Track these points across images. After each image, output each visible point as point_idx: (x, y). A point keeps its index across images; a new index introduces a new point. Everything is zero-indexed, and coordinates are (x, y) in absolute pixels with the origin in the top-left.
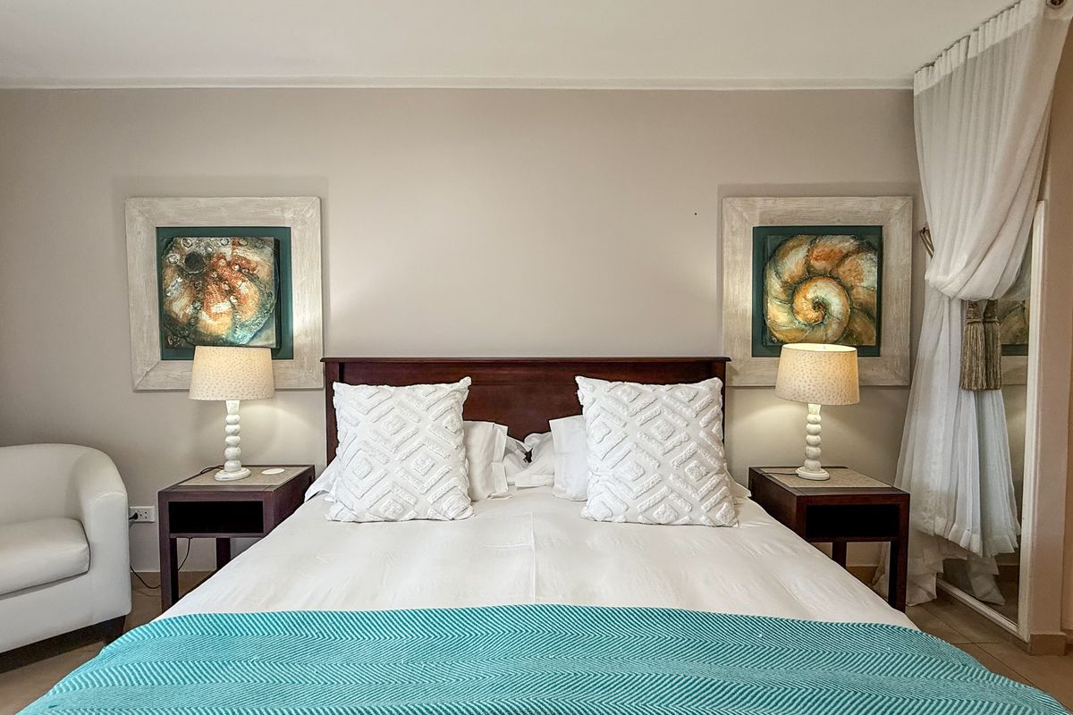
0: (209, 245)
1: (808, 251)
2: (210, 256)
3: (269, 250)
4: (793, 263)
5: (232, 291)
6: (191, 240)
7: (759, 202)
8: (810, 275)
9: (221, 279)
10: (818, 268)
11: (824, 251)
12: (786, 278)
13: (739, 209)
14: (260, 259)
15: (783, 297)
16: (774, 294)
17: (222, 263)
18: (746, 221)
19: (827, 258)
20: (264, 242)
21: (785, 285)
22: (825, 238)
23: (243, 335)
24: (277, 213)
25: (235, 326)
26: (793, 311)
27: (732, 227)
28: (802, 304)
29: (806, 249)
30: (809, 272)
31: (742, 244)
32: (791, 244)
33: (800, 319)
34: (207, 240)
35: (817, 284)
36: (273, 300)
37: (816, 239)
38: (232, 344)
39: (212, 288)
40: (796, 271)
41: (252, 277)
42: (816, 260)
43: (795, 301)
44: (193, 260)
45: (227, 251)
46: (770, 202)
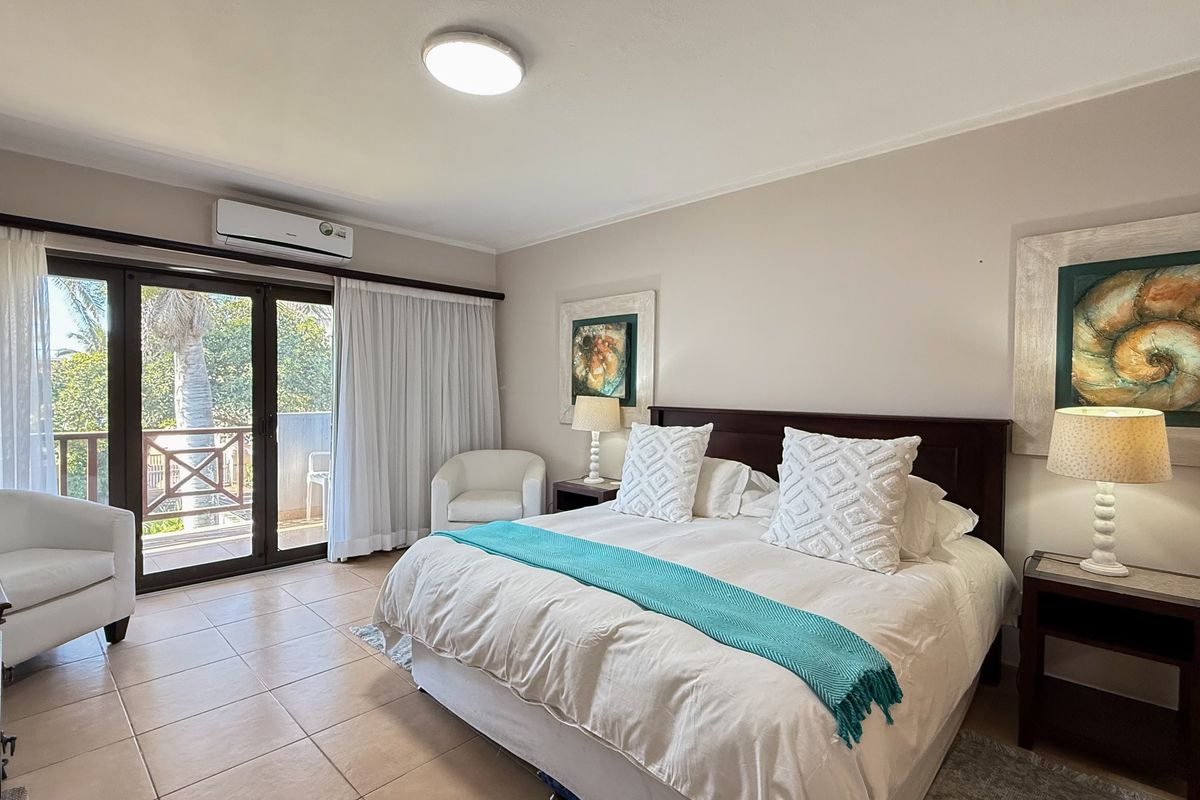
0: (594, 330)
1: (1140, 290)
2: (594, 337)
3: (623, 331)
4: (1115, 305)
5: (604, 359)
6: (586, 328)
7: (1069, 237)
8: (1142, 319)
9: (599, 352)
10: (1157, 310)
11: (1166, 287)
12: (1102, 325)
13: (1039, 249)
14: (618, 337)
15: (1098, 349)
16: (1081, 345)
17: (600, 341)
18: (1048, 261)
19: (1175, 295)
20: (621, 326)
21: (1100, 335)
22: (1172, 270)
23: (608, 389)
24: (630, 305)
25: (606, 382)
26: (1113, 366)
27: (1028, 271)
28: (1130, 357)
29: (1137, 288)
30: (1141, 316)
31: (1041, 289)
32: (1111, 283)
33: (1127, 377)
34: (593, 327)
35: (1157, 331)
36: (625, 366)
37: (1154, 273)
38: (603, 396)
39: (595, 358)
40: (1118, 315)
41: (615, 350)
42: (1154, 299)
43: (1119, 353)
44: (587, 340)
45: (603, 333)
46: (1086, 235)
